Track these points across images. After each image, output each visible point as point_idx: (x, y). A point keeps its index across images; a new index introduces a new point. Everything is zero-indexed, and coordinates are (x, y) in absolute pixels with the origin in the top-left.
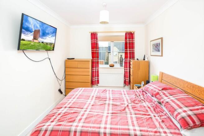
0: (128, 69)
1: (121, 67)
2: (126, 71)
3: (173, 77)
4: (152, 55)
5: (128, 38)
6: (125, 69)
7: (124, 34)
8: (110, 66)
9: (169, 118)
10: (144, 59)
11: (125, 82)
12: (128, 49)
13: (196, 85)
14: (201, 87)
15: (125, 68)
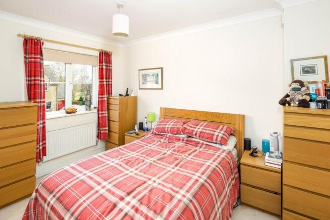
0: (107, 112)
1: (88, 112)
2: (100, 116)
3: (182, 110)
4: (141, 87)
5: (104, 61)
6: (99, 114)
7: (97, 54)
8: (67, 113)
9: (207, 145)
10: (127, 95)
11: (99, 136)
12: (105, 80)
13: (208, 112)
14: (213, 113)
15: (98, 111)
